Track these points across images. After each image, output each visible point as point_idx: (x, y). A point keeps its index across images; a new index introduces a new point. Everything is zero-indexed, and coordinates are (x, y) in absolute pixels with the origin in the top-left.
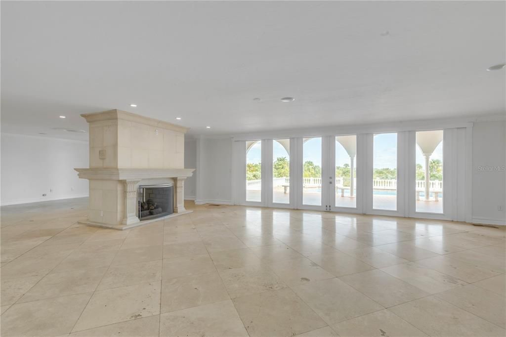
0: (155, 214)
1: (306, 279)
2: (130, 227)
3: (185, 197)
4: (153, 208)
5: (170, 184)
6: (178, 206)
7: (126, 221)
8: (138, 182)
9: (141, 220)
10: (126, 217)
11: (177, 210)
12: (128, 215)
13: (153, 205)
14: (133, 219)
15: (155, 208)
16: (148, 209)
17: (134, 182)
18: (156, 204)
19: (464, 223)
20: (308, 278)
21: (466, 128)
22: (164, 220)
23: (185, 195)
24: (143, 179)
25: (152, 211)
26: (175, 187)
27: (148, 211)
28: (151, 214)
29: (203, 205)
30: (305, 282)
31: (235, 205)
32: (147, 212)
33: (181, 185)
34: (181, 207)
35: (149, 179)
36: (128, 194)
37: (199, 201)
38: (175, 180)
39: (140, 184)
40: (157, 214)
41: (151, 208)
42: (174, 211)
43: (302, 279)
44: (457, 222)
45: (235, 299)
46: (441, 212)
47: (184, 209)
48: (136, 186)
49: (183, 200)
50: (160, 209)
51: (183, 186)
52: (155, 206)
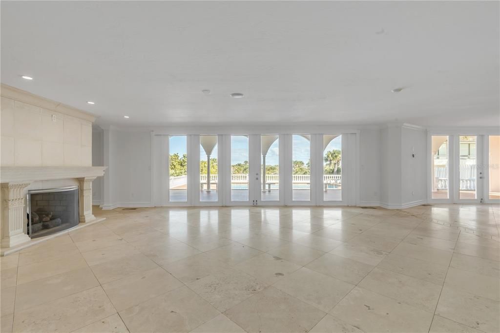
0: (52, 228)
1: (280, 274)
2: (15, 250)
3: (93, 202)
4: (49, 219)
5: (74, 187)
6: (85, 213)
7: (9, 242)
8: (26, 185)
9: (31, 238)
10: (8, 237)
11: (84, 219)
12: (11, 233)
13: (47, 215)
14: (18, 238)
15: (51, 219)
16: (40, 221)
17: (21, 186)
18: (52, 213)
19: (355, 207)
20: (280, 272)
21: (355, 134)
22: (68, 234)
23: (93, 199)
24: (36, 181)
25: (47, 223)
26: (81, 190)
27: (41, 224)
28: (45, 227)
29: (114, 210)
30: (280, 277)
31: (155, 207)
32: (39, 225)
33: (88, 187)
34: (88, 214)
35: (42, 181)
36: (10, 203)
37: (107, 205)
38: (80, 181)
39: (29, 188)
40: (54, 226)
41: (44, 220)
42: (80, 220)
43: (276, 274)
44: (351, 207)
45: (225, 312)
46: (341, 199)
47: (93, 217)
48: (24, 191)
49: (91, 206)
50: (59, 220)
51: (91, 188)
52: (50, 216)
